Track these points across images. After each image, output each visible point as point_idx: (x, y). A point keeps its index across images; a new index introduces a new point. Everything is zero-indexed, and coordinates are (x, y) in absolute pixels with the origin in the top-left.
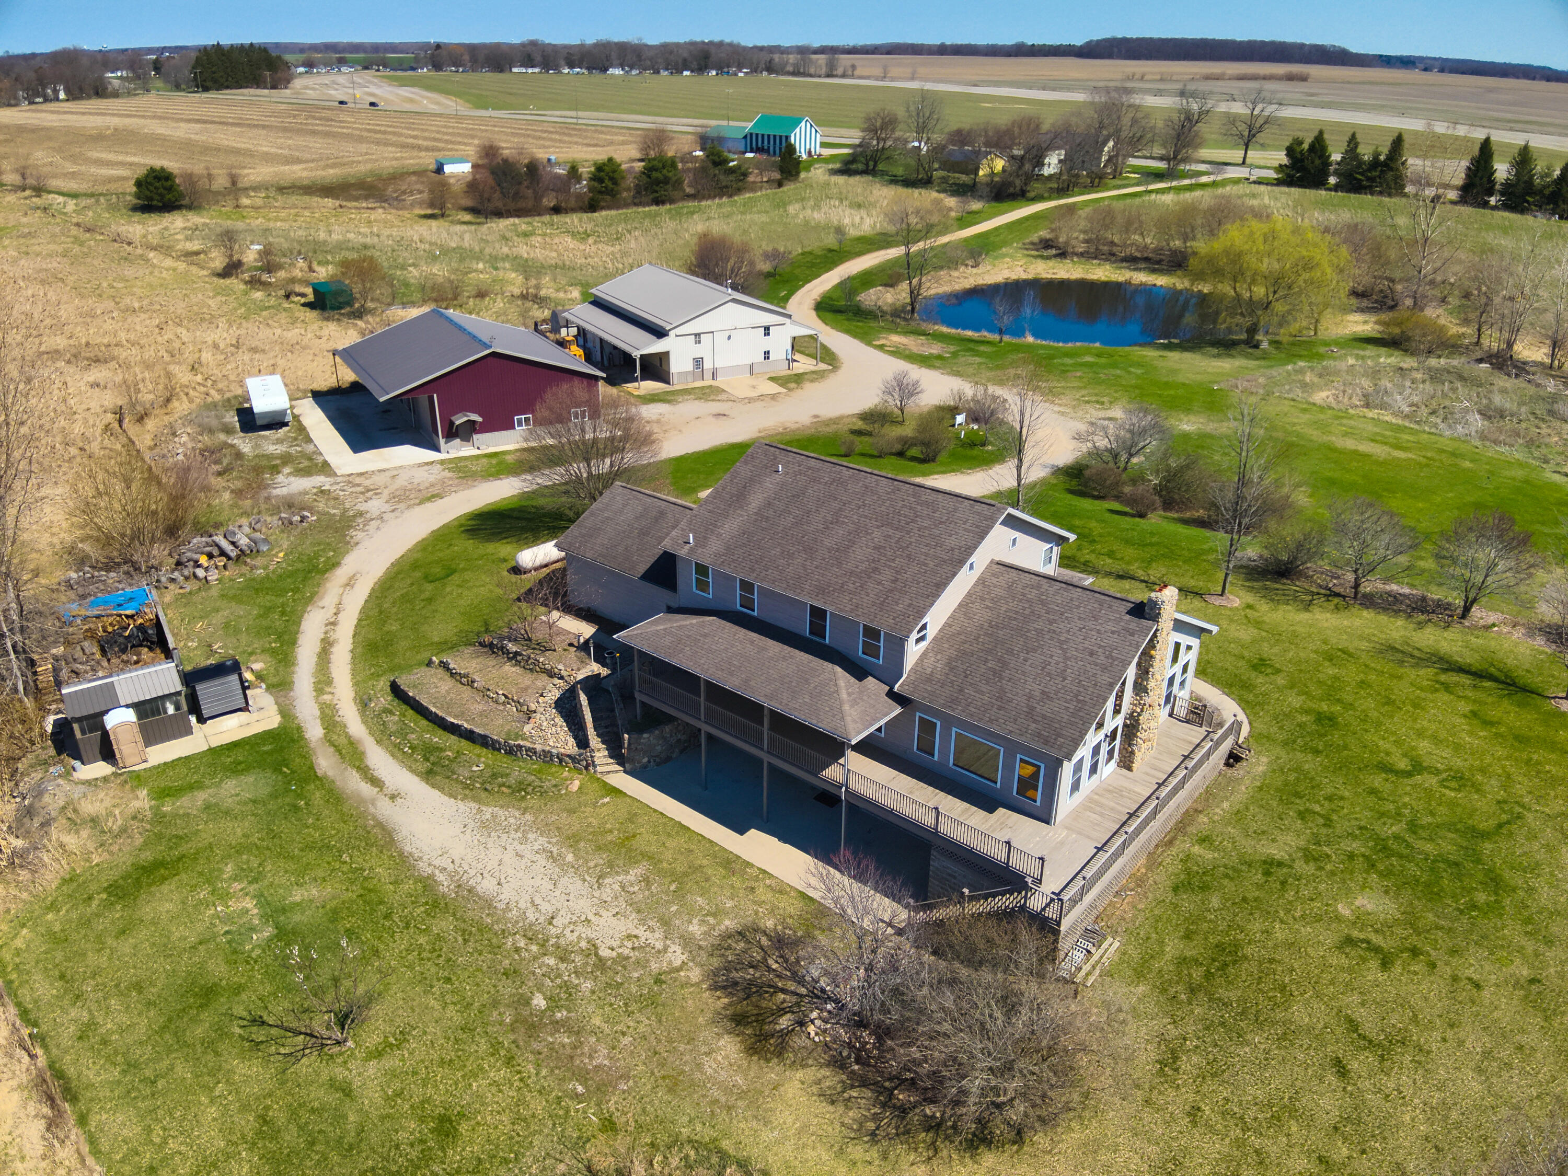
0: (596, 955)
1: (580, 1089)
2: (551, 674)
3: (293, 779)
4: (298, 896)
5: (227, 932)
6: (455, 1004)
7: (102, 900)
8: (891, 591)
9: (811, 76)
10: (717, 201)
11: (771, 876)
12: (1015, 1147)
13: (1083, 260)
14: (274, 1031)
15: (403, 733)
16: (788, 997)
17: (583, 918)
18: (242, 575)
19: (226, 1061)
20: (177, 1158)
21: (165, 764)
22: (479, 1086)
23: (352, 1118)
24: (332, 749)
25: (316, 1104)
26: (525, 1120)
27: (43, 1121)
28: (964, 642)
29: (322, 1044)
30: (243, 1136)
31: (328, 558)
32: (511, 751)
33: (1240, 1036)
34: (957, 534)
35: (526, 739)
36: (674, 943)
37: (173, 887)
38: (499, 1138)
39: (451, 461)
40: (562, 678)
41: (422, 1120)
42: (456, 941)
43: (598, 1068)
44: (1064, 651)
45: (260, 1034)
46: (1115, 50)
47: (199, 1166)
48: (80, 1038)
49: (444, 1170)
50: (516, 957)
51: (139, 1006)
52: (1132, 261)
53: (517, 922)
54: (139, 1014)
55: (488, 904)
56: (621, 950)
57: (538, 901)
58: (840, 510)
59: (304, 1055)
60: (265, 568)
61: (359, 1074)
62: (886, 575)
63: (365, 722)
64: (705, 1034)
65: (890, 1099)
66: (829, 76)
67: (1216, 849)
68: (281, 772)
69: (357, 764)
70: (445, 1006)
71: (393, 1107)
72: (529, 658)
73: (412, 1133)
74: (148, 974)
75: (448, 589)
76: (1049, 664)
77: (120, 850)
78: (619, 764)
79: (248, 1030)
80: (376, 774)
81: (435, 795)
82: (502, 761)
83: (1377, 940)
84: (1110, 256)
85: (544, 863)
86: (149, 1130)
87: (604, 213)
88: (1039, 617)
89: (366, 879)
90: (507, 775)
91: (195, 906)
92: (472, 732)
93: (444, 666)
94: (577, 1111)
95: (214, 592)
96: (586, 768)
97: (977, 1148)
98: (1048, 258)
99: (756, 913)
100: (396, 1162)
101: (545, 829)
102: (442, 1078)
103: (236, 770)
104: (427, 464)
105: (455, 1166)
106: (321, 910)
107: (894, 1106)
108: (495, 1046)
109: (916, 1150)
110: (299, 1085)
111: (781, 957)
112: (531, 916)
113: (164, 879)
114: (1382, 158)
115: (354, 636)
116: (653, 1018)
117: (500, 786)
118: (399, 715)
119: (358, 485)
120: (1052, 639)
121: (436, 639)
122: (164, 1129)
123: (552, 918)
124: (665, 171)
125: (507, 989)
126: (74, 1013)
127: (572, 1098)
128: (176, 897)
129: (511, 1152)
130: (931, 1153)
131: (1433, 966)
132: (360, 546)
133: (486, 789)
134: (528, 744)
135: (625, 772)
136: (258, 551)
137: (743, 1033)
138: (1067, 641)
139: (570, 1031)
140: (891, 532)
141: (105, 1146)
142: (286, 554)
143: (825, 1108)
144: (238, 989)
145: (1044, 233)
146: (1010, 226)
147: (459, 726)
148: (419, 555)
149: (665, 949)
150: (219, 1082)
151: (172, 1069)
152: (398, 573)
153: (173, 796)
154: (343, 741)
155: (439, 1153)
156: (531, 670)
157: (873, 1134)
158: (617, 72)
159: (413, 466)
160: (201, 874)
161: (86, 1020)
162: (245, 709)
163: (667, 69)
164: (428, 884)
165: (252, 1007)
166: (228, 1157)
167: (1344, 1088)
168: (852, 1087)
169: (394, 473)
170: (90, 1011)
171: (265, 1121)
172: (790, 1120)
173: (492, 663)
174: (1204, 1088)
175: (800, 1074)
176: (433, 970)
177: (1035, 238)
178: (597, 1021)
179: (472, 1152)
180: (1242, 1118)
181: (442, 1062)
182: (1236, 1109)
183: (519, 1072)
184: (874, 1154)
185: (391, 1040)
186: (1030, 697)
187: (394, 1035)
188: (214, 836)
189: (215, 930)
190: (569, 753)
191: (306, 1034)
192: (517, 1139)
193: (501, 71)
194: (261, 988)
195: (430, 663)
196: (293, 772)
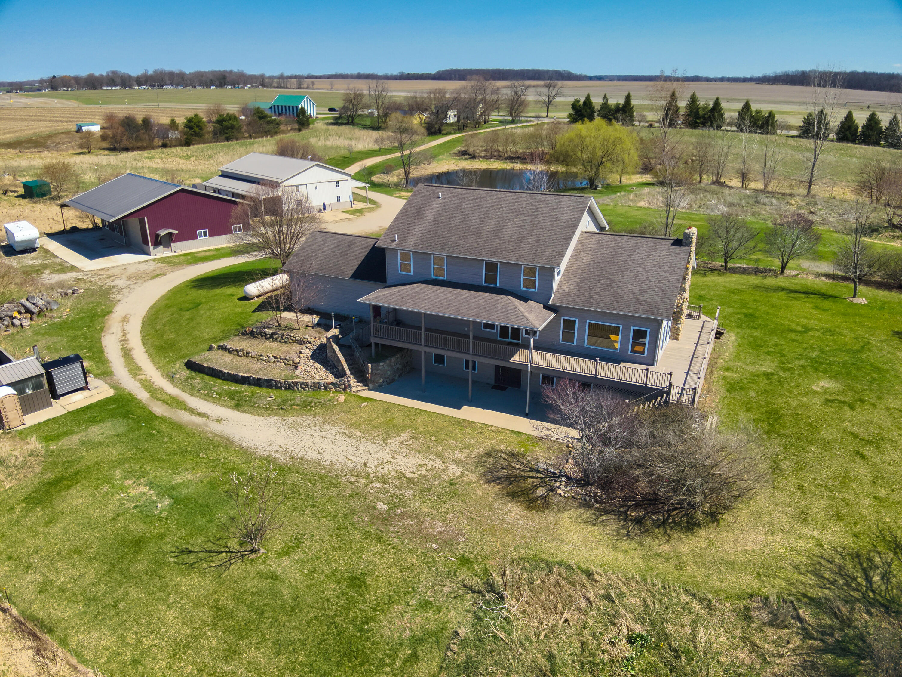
0: (405, 477)
1: (435, 546)
2: (301, 342)
3: (140, 420)
4: (178, 479)
5: (136, 507)
6: (326, 517)
7: (23, 508)
8: (538, 246)
9: (288, 88)
10: (264, 138)
11: (489, 426)
12: (715, 524)
13: (485, 160)
14: (201, 555)
15: (207, 387)
16: (535, 480)
17: (385, 461)
18: (45, 323)
19: (171, 580)
20: (154, 650)
21: (39, 424)
22: (367, 556)
23: (285, 591)
24: (160, 402)
25: (254, 590)
26: (408, 569)
27: (30, 651)
28: (582, 273)
29: (242, 555)
30: (204, 623)
31: (103, 309)
32: (289, 387)
33: (803, 449)
34: (567, 213)
35: (299, 378)
36: (450, 464)
37: (79, 489)
38: (396, 582)
39: (160, 259)
40: (310, 343)
41: (338, 582)
42: (307, 485)
43: (440, 533)
44: (644, 268)
45: (191, 559)
46: (453, 76)
47: (174, 650)
48: (40, 592)
49: (368, 606)
50: (353, 486)
51: (83, 563)
52: (511, 159)
53: (343, 470)
54: (86, 567)
55: (319, 464)
56: (419, 473)
57: (349, 456)
58: (488, 211)
59: (231, 564)
60: (60, 317)
61: (278, 566)
62: (532, 239)
63: (177, 386)
64: (496, 505)
65: (627, 517)
66: (298, 88)
67: (736, 372)
68: (129, 418)
69: (183, 407)
70: (319, 519)
71: (313, 579)
72: (283, 335)
73: (335, 590)
74: (82, 542)
75: (202, 312)
76: (637, 276)
77: (25, 476)
78: (364, 385)
79: (180, 558)
80: (199, 411)
81: (246, 417)
82: (284, 393)
83: (841, 398)
84: (499, 157)
85: (343, 439)
86: (122, 637)
87: (195, 146)
88: (622, 254)
89: (223, 464)
90: (294, 399)
91: (103, 497)
92: (259, 379)
93: (224, 348)
94: (440, 557)
95: (30, 332)
96: (344, 390)
97: (693, 529)
98: (466, 159)
99: (491, 444)
100: (332, 610)
101: (334, 423)
102: (339, 557)
103: (93, 421)
104: (144, 262)
105: (374, 602)
106: (200, 484)
107: (631, 520)
108: (367, 535)
109: (657, 538)
110: (235, 582)
111: (518, 461)
112: (351, 466)
113: (69, 487)
114: (621, 106)
115: (144, 345)
116: (460, 502)
117: (291, 406)
118: (198, 380)
119: (103, 275)
120: (633, 263)
121: (207, 337)
122: (136, 634)
123: (365, 464)
124: (230, 122)
125: (357, 504)
126: (28, 578)
127: (432, 551)
128: (85, 494)
129: (408, 587)
130: (667, 538)
131: (874, 405)
132: (122, 302)
133: (282, 409)
134: (302, 381)
135: (369, 390)
136: (51, 309)
137: (520, 501)
138: (643, 263)
139: (410, 517)
140: (525, 218)
141: (89, 655)
142: (71, 310)
143: (590, 528)
144: (161, 537)
145: (461, 148)
146: (440, 146)
147: (248, 378)
148: (167, 302)
149: (447, 468)
150: (169, 594)
151: (128, 594)
152: (157, 312)
153: (55, 439)
154: (164, 397)
155: (359, 597)
156: (285, 342)
157: (627, 535)
158: (170, 87)
159: (135, 263)
160: (98, 479)
161: (41, 580)
162: (86, 388)
163: (200, 85)
164: (268, 460)
165: (177, 544)
166: (196, 639)
167: (868, 464)
168: (601, 515)
169: (125, 268)
170: (43, 574)
171: (218, 609)
172: (575, 537)
173: (257, 342)
174: (800, 476)
175: (566, 514)
176: (300, 502)
177: (455, 150)
178: (426, 509)
179: (382, 593)
180: (826, 486)
181: (334, 549)
182: (821, 483)
183: (390, 544)
184: (634, 544)
185: (290, 544)
186: (633, 294)
187: (291, 541)
188: (97, 457)
189: (126, 507)
190: (331, 381)
191: (226, 552)
192: (408, 579)
193: (96, 89)
194: (178, 533)
195: (210, 348)
196: (138, 417)
